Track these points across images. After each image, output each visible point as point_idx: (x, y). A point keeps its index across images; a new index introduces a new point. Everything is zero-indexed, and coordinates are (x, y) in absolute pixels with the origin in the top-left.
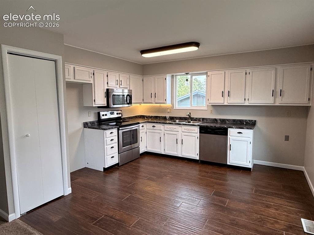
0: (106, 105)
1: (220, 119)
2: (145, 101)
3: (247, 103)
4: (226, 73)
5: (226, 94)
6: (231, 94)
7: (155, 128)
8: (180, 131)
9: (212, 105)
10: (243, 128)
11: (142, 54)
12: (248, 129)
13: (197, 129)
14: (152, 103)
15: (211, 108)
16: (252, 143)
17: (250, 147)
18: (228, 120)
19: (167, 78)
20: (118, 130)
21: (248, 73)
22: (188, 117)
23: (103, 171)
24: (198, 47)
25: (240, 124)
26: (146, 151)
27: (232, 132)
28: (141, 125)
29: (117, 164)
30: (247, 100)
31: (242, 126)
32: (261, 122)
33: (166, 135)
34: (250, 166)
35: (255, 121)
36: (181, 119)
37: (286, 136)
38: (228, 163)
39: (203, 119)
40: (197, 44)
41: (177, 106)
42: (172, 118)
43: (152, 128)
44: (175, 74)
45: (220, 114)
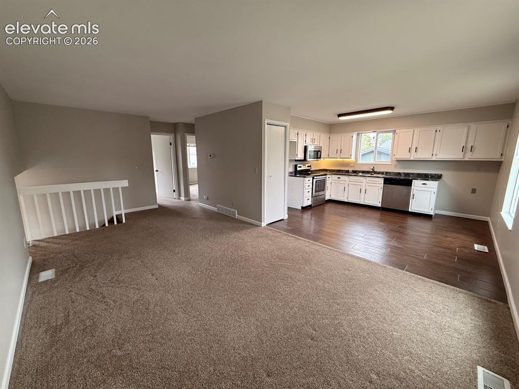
0: (303, 159)
1: (404, 173)
2: (330, 156)
3: (434, 158)
4: (415, 131)
5: (413, 149)
6: (419, 150)
7: (340, 179)
8: (364, 183)
9: (397, 160)
10: (428, 180)
11: (339, 117)
12: (433, 180)
13: (382, 181)
14: (337, 158)
15: (396, 163)
16: (435, 193)
17: (434, 197)
18: (412, 174)
19: (354, 137)
20: (313, 178)
21: (438, 131)
22: (372, 170)
23: (300, 208)
24: (393, 110)
25: (425, 177)
26: (330, 198)
27: (417, 184)
28: (328, 176)
29: (310, 206)
30: (434, 155)
31: (426, 179)
32: (447, 175)
33: (350, 185)
34: (432, 213)
35: (441, 175)
36: (363, 172)
37: (473, 189)
38: (410, 210)
39: (387, 173)
40: (392, 108)
41: (360, 161)
42: (354, 172)
43: (337, 179)
44: (361, 132)
45: (404, 168)
